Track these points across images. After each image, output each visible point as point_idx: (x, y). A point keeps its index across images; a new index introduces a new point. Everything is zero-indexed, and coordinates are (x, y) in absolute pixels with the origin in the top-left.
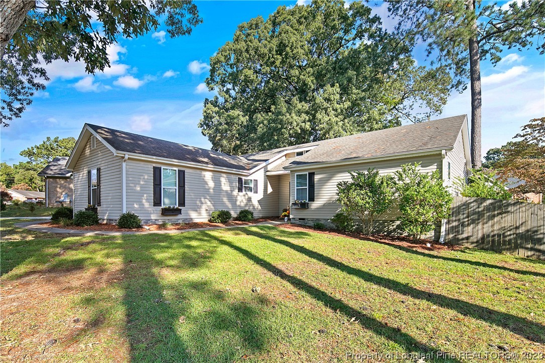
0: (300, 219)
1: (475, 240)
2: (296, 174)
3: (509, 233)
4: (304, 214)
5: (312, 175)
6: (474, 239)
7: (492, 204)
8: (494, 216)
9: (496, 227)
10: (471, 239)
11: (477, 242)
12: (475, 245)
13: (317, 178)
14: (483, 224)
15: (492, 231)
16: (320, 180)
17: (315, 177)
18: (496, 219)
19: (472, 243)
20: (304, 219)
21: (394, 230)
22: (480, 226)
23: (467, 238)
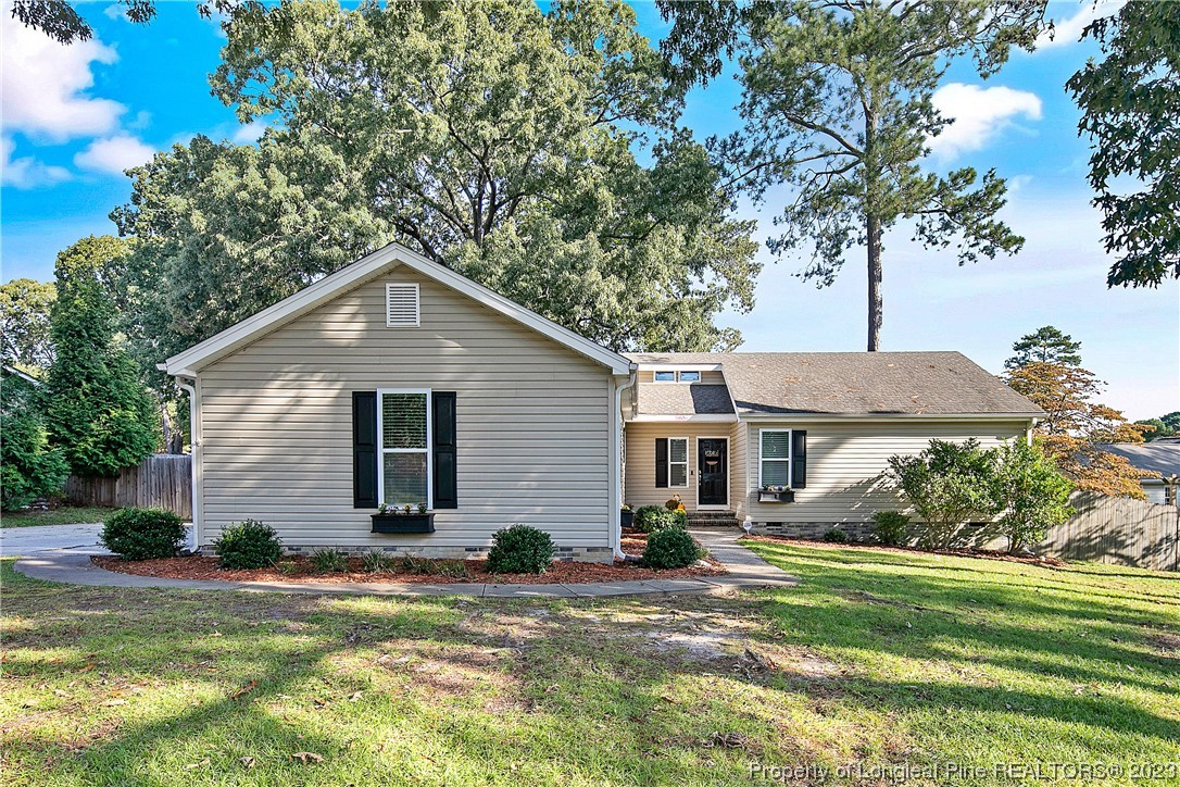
0: (769, 524)
1: (1060, 547)
2: (761, 431)
3: (1094, 536)
4: (783, 514)
5: (799, 435)
6: (1057, 546)
7: (1079, 497)
8: (1081, 513)
9: (1083, 528)
10: (1055, 547)
11: (1062, 550)
12: (1059, 553)
13: (811, 441)
14: (1070, 524)
15: (1079, 533)
16: (817, 446)
17: (808, 441)
18: (1083, 516)
19: (1056, 551)
20: (779, 524)
21: (955, 538)
22: (1066, 527)
23: (1051, 545)
